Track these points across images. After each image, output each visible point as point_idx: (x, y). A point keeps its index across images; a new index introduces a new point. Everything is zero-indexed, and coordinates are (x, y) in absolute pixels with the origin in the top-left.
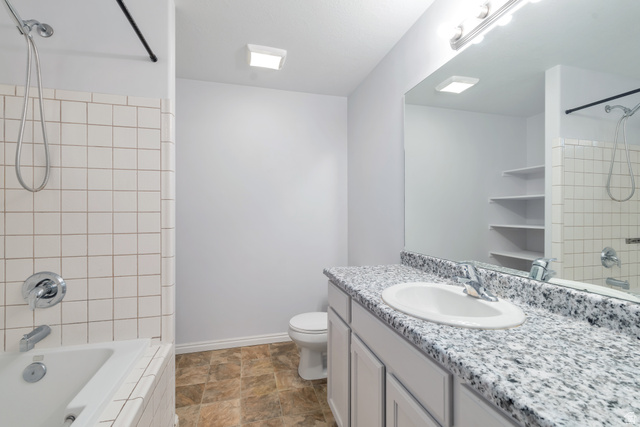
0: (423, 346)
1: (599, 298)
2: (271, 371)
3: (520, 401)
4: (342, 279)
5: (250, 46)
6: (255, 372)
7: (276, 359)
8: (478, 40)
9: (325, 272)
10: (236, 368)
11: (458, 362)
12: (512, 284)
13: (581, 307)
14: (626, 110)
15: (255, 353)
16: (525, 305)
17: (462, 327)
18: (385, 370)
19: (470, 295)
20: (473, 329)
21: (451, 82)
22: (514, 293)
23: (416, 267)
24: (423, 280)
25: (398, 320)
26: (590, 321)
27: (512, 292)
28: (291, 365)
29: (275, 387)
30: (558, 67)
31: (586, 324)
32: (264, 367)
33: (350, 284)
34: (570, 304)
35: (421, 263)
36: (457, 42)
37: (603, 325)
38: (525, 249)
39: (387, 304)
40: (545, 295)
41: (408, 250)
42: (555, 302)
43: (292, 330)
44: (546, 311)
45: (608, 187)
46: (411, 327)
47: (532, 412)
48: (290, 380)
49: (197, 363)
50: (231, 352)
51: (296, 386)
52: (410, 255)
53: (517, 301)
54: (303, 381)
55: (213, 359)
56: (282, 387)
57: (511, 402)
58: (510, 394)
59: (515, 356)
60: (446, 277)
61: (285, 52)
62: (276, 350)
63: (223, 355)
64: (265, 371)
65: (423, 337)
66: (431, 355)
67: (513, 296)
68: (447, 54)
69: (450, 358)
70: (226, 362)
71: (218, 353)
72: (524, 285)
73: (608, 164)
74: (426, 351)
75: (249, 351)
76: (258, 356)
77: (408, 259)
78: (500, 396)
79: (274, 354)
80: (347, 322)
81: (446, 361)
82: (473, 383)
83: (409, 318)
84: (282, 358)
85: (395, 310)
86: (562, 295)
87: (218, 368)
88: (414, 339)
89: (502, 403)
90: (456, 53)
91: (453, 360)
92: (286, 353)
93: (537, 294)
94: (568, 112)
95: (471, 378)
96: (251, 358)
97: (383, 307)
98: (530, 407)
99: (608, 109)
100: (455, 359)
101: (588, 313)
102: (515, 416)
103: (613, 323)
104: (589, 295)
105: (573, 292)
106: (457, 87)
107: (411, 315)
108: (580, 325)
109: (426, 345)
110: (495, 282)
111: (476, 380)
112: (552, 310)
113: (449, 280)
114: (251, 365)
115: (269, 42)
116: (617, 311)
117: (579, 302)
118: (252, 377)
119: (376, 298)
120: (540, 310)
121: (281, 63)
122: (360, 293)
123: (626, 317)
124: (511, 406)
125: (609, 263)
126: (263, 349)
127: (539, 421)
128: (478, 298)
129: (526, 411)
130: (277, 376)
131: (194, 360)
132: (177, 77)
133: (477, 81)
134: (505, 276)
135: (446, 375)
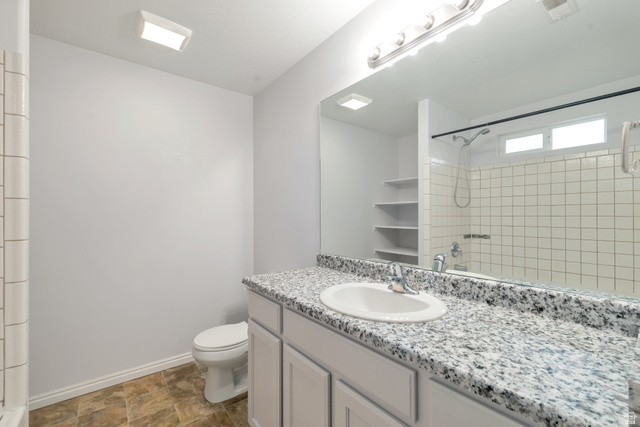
0: (386, 349)
1: (495, 284)
2: (170, 403)
3: (498, 386)
4: (270, 288)
5: (145, 14)
6: (147, 410)
7: (175, 387)
8: (390, 64)
9: (244, 282)
10: (119, 411)
11: (429, 359)
12: (426, 277)
13: (482, 292)
14: (466, 141)
15: (144, 386)
16: (437, 294)
17: (409, 323)
18: (330, 377)
19: (395, 291)
20: (419, 323)
21: (351, 98)
22: (428, 285)
23: (334, 268)
24: (347, 281)
25: (351, 325)
26: (488, 302)
27: (426, 284)
28: (195, 391)
29: (178, 421)
30: (427, 101)
31: (486, 304)
32: (160, 400)
33: (282, 293)
34: (473, 290)
35: (339, 264)
36: (375, 61)
37: (498, 304)
38: (398, 245)
39: (331, 309)
40: (453, 285)
41: (324, 252)
42: (462, 290)
43: (196, 350)
44: (455, 297)
45: (455, 197)
46: (369, 331)
47: (512, 394)
48: (195, 409)
49: (55, 418)
50: (109, 394)
51: (204, 413)
52: (327, 257)
53: (431, 291)
54: (212, 406)
55: (81, 409)
56: (187, 419)
57: (490, 388)
58: (488, 382)
59: (465, 343)
60: (364, 276)
61: (190, 32)
62: (173, 377)
63: (97, 399)
64: (161, 406)
65: (385, 339)
66: (396, 356)
67: (426, 288)
68: (364, 72)
69: (419, 357)
70: (103, 407)
71: (89, 398)
72: (436, 277)
73: (455, 180)
74: (389, 353)
75: (135, 386)
76: (149, 389)
77: (325, 261)
78: (478, 385)
79: (170, 382)
80: (278, 333)
81: (415, 360)
82: (448, 377)
83: (361, 321)
84: (183, 385)
85: (343, 315)
86: (467, 284)
87: (91, 419)
88: (373, 343)
89: (480, 391)
90: (373, 71)
91: (423, 357)
92: (186, 378)
93: (446, 285)
94: (433, 137)
95: (446, 371)
96: (139, 393)
97: (330, 313)
98: (509, 390)
99: (455, 138)
100: (426, 356)
101: (487, 296)
102: (495, 401)
103: (505, 302)
104: (487, 282)
105: (476, 280)
106: (355, 104)
107: (361, 318)
108: (482, 307)
109: (389, 346)
110: (411, 277)
111: (450, 373)
112: (459, 297)
113: (367, 278)
114: (141, 402)
115: (172, 15)
116: (508, 292)
117: (480, 288)
118: (145, 418)
119: (317, 305)
120: (450, 298)
121: (183, 43)
122: (297, 300)
123: (514, 296)
124: (491, 392)
125: (456, 254)
126: (155, 379)
127: (520, 401)
128: (403, 293)
129: (506, 394)
130: (179, 407)
131: (51, 416)
132: (31, 32)
133: (371, 101)
134: (420, 271)
135: (412, 373)
